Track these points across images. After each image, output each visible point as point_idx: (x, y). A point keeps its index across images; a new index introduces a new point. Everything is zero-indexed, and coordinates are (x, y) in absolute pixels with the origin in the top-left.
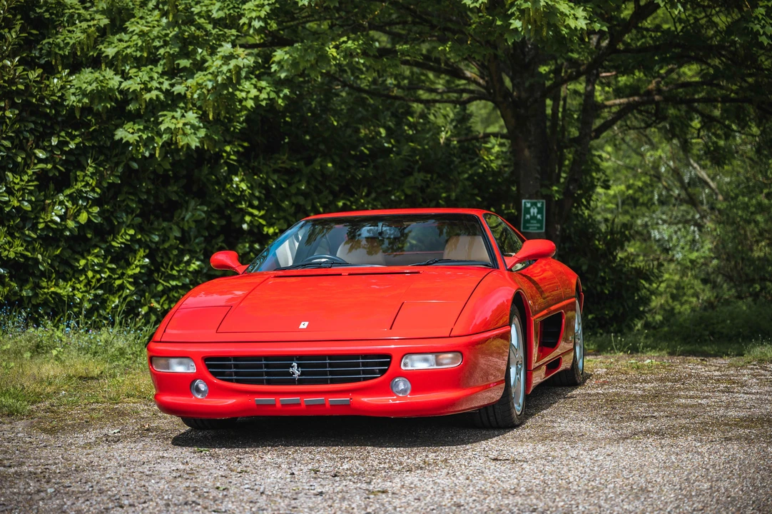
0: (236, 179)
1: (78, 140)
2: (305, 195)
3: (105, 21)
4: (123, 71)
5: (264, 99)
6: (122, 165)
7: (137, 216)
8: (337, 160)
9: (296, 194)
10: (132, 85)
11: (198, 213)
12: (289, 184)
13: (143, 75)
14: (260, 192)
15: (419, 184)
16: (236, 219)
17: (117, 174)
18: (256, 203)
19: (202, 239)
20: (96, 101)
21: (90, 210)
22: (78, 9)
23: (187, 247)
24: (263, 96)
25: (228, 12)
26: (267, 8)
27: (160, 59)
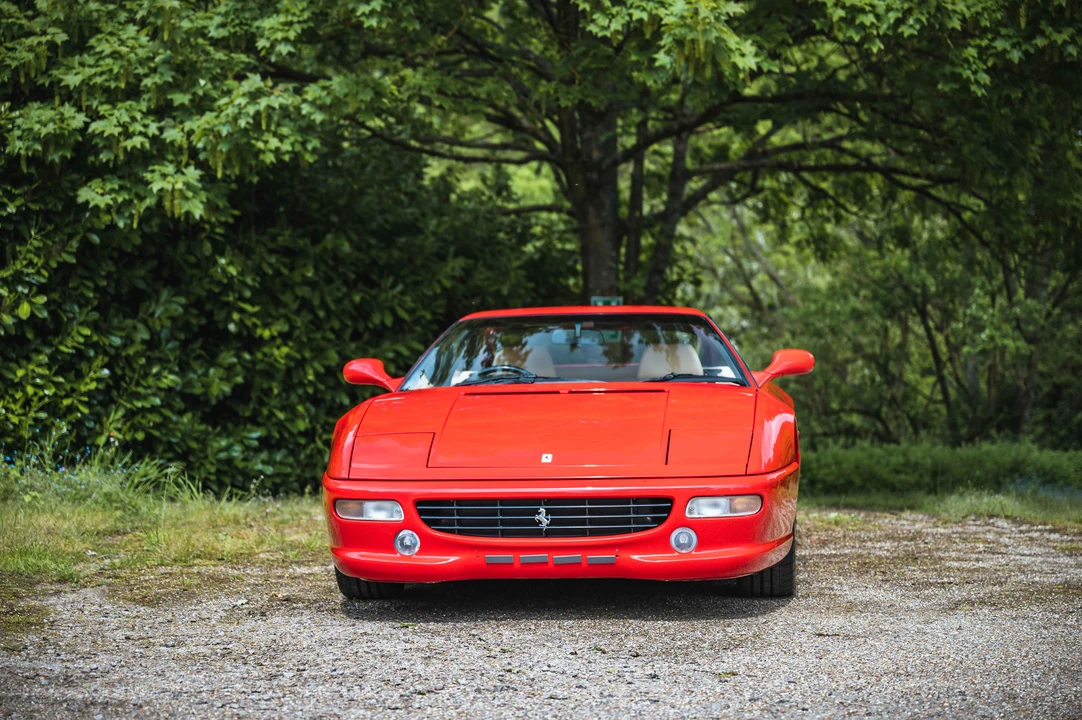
0: (223, 261)
1: (19, 202)
2: (311, 284)
3: (61, 38)
4: (89, 107)
5: (287, 152)
6: (78, 237)
7: (94, 309)
8: (354, 237)
9: (301, 284)
10: (106, 127)
11: (174, 306)
12: (292, 269)
13: (121, 114)
14: (254, 280)
15: (458, 273)
16: (220, 316)
17: (70, 250)
18: (248, 294)
19: (177, 343)
20: (52, 149)
21: (34, 300)
22: (18, 18)
23: (157, 354)
24: (286, 147)
25: (232, 30)
26: (298, 28)
27: (143, 92)
